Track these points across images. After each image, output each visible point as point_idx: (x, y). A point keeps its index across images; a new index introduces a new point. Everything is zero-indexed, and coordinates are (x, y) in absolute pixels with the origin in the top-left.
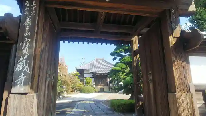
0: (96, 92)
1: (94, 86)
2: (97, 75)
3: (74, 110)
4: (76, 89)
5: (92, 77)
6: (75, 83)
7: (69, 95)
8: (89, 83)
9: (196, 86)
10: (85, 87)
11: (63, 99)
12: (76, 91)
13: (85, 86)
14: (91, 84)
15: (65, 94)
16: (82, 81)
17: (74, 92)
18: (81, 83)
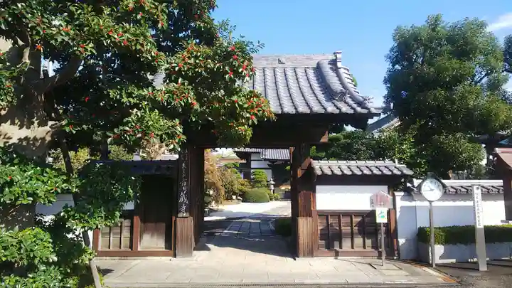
0: (277, 199)
1: (272, 187)
2: (278, 163)
3: (226, 231)
4: (235, 194)
5: (267, 166)
6: (231, 183)
7: (221, 207)
8: (260, 182)
9: (319, 212)
10: (253, 190)
11: (211, 214)
12: (234, 197)
13: (253, 187)
14: (266, 183)
15: (213, 206)
16: (247, 176)
17: (232, 199)
18: (245, 182)
